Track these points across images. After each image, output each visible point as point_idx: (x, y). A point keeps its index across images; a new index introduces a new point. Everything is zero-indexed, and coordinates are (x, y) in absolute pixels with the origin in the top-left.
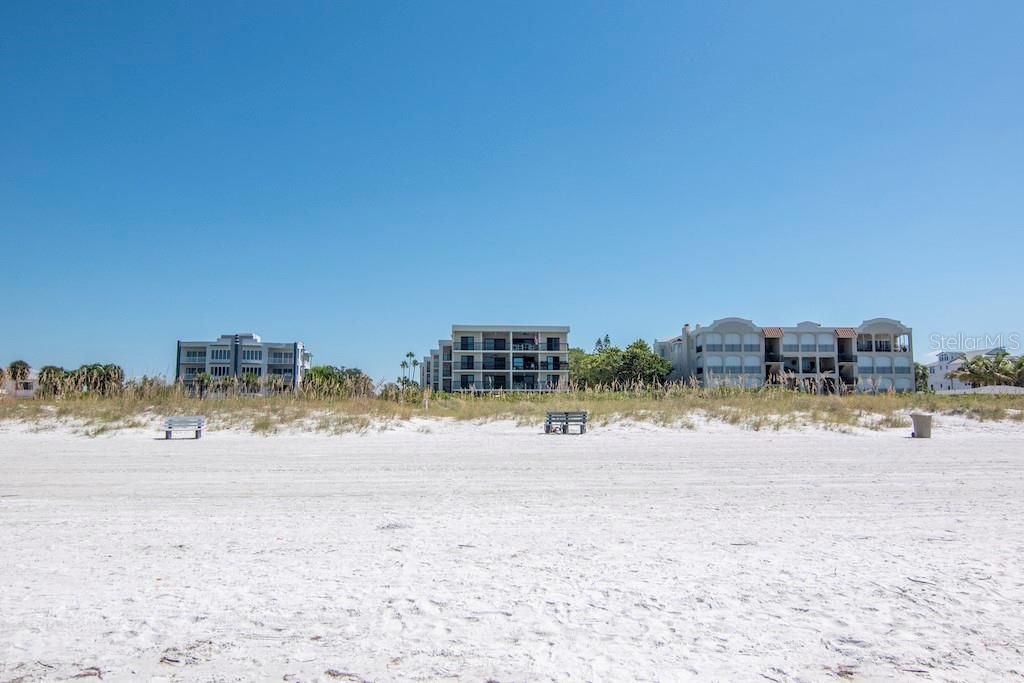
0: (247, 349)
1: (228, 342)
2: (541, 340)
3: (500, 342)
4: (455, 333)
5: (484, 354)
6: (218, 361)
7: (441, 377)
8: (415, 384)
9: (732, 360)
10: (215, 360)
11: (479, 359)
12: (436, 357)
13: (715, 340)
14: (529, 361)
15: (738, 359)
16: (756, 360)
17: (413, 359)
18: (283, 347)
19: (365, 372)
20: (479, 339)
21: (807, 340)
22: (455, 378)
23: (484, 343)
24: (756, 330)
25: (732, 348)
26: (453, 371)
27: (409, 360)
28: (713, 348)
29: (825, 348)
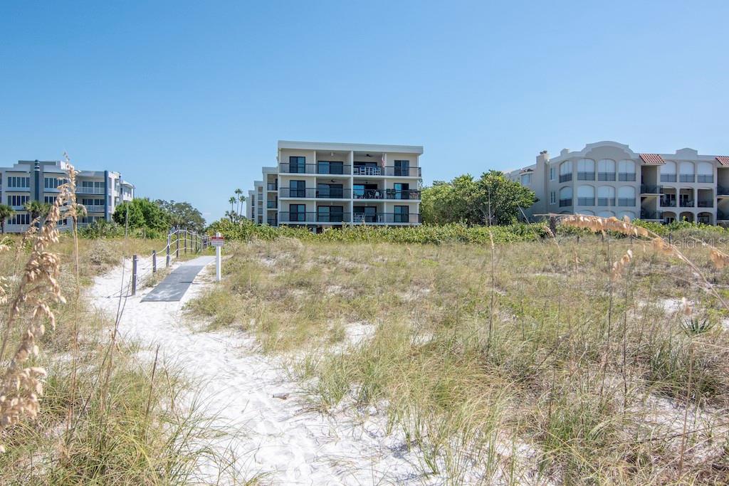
0: (49, 177)
1: (27, 168)
2: (387, 163)
3: (336, 165)
4: (282, 151)
5: (318, 179)
6: (17, 189)
7: (265, 209)
8: (242, 218)
9: (605, 191)
10: (12, 189)
11: (311, 184)
12: (260, 189)
13: (587, 167)
14: (371, 188)
15: (612, 190)
16: (629, 191)
17: (241, 195)
18: (92, 175)
20: (311, 160)
21: (686, 170)
22: (282, 208)
23: (318, 165)
24: (632, 157)
25: (605, 177)
26: (279, 198)
27: (237, 196)
28: (585, 176)
29: (704, 179)
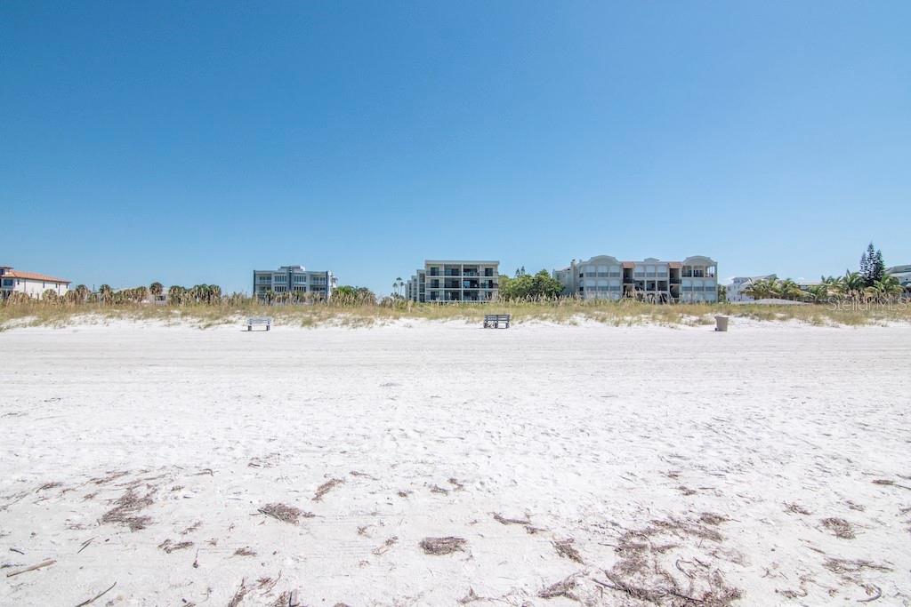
0: (297, 275)
1: (285, 271)
2: (481, 270)
3: (455, 271)
4: (427, 265)
5: (445, 279)
6: (279, 282)
7: (418, 293)
8: (402, 297)
9: (602, 283)
10: (277, 282)
11: (442, 282)
12: (415, 280)
13: (592, 269)
14: (474, 283)
15: (606, 282)
16: (617, 282)
17: (400, 281)
18: (319, 274)
19: (370, 290)
20: (442, 269)
21: (650, 270)
22: (427, 294)
23: (445, 272)
24: (618, 264)
25: (603, 275)
26: (425, 288)
27: (398, 282)
28: (591, 275)
29: (662, 275)
